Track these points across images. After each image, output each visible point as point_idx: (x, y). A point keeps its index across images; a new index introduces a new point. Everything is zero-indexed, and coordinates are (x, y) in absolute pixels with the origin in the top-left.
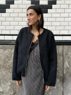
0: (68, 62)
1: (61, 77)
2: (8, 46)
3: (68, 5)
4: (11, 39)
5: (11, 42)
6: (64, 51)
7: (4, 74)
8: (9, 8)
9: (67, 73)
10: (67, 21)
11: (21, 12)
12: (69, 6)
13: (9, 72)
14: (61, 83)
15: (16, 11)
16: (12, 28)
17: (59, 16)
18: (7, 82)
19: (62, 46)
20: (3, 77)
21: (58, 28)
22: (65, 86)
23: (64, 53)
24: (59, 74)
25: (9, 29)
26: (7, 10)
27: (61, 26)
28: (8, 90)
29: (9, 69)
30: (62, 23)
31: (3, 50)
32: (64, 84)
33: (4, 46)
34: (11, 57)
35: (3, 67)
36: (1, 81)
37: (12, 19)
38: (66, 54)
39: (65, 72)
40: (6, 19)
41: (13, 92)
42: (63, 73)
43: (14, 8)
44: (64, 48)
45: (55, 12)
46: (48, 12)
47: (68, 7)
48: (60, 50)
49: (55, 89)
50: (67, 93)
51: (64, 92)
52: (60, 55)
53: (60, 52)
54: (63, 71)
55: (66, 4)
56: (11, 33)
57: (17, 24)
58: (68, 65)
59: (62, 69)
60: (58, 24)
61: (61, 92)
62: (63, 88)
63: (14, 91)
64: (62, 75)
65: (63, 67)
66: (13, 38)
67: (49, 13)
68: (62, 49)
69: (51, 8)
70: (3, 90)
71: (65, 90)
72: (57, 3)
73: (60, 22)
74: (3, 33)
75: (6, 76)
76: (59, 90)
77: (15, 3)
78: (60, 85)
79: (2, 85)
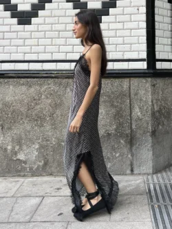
0: (140, 108)
1: (127, 136)
2: (36, 79)
3: (136, 8)
4: (40, 68)
5: (40, 72)
6: (131, 88)
7: (28, 128)
9: (139, 128)
10: (135, 35)
11: (57, 22)
12: (138, 9)
13: (36, 125)
14: (129, 146)
15: (48, 20)
16: (41, 49)
17: (122, 27)
18: (34, 144)
19: (128, 79)
20: (26, 135)
21: (120, 48)
22: (135, 153)
23: (132, 92)
24: (124, 131)
25: (37, 51)
26: (33, 19)
27: (126, 44)
28: (34, 158)
29: (37, 120)
30: (127, 40)
31: (27, 87)
32: (134, 148)
33: (29, 80)
34: (39, 100)
35: (27, 116)
36: (23, 141)
38: (136, 94)
39: (134, 127)
40: (31, 34)
42: (131, 128)
43: (45, 17)
44: (132, 82)
45: (114, 20)
46: (102, 21)
47: (136, 11)
48: (125, 87)
49: (116, 158)
50: (140, 166)
52: (125, 95)
53: (125, 89)
54: (131, 124)
55: (134, 6)
56: (40, 59)
57: (50, 43)
58: (139, 114)
59: (129, 121)
60: (120, 40)
61: (129, 163)
62: (132, 155)
63: (44, 161)
64: (128, 131)
65: (131, 117)
66: (42, 66)
67: (104, 23)
68: (128, 85)
69: (108, 15)
70: (27, 158)
71: (137, 160)
72: (117, 6)
73: (124, 37)
74: (26, 59)
75: (31, 133)
76: (124, 160)
77: (46, 8)
78: (125, 150)
79: (24, 147)
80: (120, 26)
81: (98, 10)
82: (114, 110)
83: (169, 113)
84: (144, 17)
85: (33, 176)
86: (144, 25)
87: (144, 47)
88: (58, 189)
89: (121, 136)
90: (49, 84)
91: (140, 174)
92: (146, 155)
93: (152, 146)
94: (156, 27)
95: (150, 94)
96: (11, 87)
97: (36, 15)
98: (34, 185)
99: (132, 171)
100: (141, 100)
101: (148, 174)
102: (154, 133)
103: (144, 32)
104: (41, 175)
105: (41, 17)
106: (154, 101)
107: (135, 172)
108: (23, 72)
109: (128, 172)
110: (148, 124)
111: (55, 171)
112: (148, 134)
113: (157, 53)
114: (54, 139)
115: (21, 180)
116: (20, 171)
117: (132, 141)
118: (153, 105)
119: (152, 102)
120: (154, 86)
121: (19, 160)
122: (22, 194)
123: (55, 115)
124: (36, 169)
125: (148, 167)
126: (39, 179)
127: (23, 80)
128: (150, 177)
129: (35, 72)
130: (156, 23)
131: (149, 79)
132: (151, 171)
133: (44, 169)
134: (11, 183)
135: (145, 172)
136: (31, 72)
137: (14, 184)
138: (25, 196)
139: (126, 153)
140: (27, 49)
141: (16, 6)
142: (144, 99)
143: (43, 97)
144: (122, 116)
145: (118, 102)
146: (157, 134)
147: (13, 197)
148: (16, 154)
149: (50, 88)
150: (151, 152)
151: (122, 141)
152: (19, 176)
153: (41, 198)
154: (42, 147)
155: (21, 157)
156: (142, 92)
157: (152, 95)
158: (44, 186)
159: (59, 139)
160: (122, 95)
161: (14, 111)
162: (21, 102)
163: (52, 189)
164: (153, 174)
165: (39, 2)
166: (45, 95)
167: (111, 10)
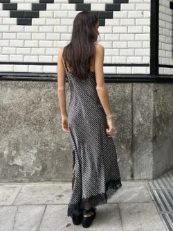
0: (142, 114)
1: (128, 142)
2: (34, 82)
4: (40, 71)
5: (40, 75)
6: (134, 93)
7: (26, 132)
9: (140, 133)
10: (139, 39)
11: (58, 23)
12: (142, 13)
13: (34, 130)
14: (130, 152)
15: (49, 21)
16: (41, 51)
17: (125, 31)
18: (32, 148)
19: (131, 84)
20: (24, 139)
21: (124, 52)
22: (135, 158)
23: (134, 96)
24: (125, 136)
25: (37, 53)
26: (33, 19)
27: (130, 48)
28: (32, 163)
29: (35, 124)
30: (131, 44)
31: (26, 90)
32: (135, 153)
33: (28, 82)
34: (38, 103)
35: (25, 120)
36: (21, 146)
38: (138, 100)
39: (135, 132)
40: (31, 35)
41: (41, 167)
42: (132, 133)
43: (46, 17)
44: (134, 87)
45: (118, 24)
46: (106, 24)
47: (141, 15)
48: (127, 92)
50: (140, 172)
51: (135, 168)
52: (127, 100)
53: (127, 94)
54: (133, 129)
55: (138, 10)
56: (40, 61)
57: (51, 45)
58: (141, 119)
59: (131, 127)
60: (124, 44)
61: (129, 168)
62: (133, 161)
63: (43, 166)
64: (129, 137)
65: (132, 122)
66: (42, 69)
67: (107, 26)
68: (130, 89)
69: (112, 18)
70: (24, 163)
71: (137, 165)
72: (121, 9)
73: (127, 41)
74: (26, 61)
75: (29, 138)
76: (124, 165)
77: (47, 8)
78: (126, 156)
79: (22, 152)
80: (123, 29)
81: (101, 13)
82: (115, 115)
83: (168, 119)
84: (148, 22)
85: (30, 181)
86: (148, 29)
87: (148, 52)
88: (60, 196)
89: (122, 141)
90: (49, 88)
91: (140, 180)
92: (147, 160)
93: (153, 152)
94: (160, 32)
95: (152, 100)
96: (9, 90)
97: (37, 16)
98: (34, 191)
99: (132, 176)
100: (143, 105)
101: (148, 180)
102: (155, 139)
103: (148, 37)
104: (39, 181)
105: (42, 17)
106: (156, 107)
107: (135, 178)
108: (22, 74)
109: (129, 177)
110: (149, 129)
111: (54, 176)
112: (150, 140)
113: (160, 58)
114: (53, 144)
115: (19, 186)
116: (16, 177)
117: (132, 146)
118: (155, 111)
119: (154, 108)
120: (156, 91)
121: (16, 165)
122: (23, 202)
123: (54, 120)
124: (34, 175)
125: (148, 172)
126: (38, 185)
127: (21, 83)
128: (150, 183)
129: (35, 75)
130: (160, 28)
131: (152, 85)
132: (151, 177)
133: (43, 175)
134: (8, 189)
135: (145, 177)
136: (31, 75)
137: (11, 190)
138: (26, 205)
139: (127, 158)
140: (27, 51)
141: (16, 5)
142: (146, 105)
143: (42, 100)
144: (123, 122)
145: (119, 107)
146: (157, 139)
147: (12, 205)
148: (13, 159)
149: (50, 91)
150: (152, 158)
151: (123, 147)
152: (16, 181)
153: (44, 207)
154: (40, 152)
155: (18, 162)
156: (144, 98)
157: (154, 101)
158: (44, 192)
159: (58, 144)
160: (124, 100)
161: (11, 115)
162: (19, 105)
163: (53, 196)
164: (153, 179)
165: (40, 2)
166: (45, 99)
167: (115, 13)
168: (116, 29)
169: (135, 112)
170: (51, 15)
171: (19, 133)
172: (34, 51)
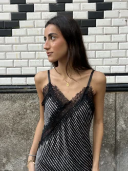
0: (125, 121)
1: (112, 146)
3: (125, 19)
4: (24, 83)
5: (24, 87)
6: (117, 101)
7: (15, 142)
8: (17, 26)
9: (123, 138)
10: (122, 48)
11: (40, 33)
12: (126, 21)
13: (22, 139)
14: (113, 155)
15: (30, 31)
16: (24, 62)
17: (109, 40)
18: (21, 156)
19: (114, 93)
20: (13, 148)
21: (107, 61)
22: (118, 161)
23: (118, 105)
24: (109, 141)
25: (20, 65)
27: (113, 57)
29: (23, 134)
30: (114, 53)
31: (11, 102)
32: (118, 156)
33: (13, 95)
34: (24, 114)
35: (13, 130)
36: (11, 154)
37: (24, 47)
38: (122, 108)
39: (118, 138)
40: (13, 47)
42: (116, 139)
43: (27, 28)
44: (118, 96)
46: (89, 33)
47: (124, 23)
48: (111, 100)
49: (101, 166)
51: (118, 169)
52: (111, 109)
53: (111, 103)
54: (116, 135)
55: (122, 18)
56: (23, 73)
57: (33, 57)
58: (124, 126)
59: (114, 133)
60: (107, 53)
61: (113, 170)
62: (116, 163)
64: (113, 142)
65: (116, 129)
66: (26, 81)
67: (90, 35)
68: (114, 98)
69: (95, 26)
70: (15, 168)
71: (119, 166)
73: (111, 50)
74: (9, 73)
75: (18, 146)
76: (108, 167)
77: (28, 18)
78: (110, 159)
79: (12, 160)
80: (107, 38)
81: (84, 21)
90: (34, 99)
100: (126, 113)
105: (22, 28)
108: (5, 87)
117: (115, 150)
127: (6, 96)
129: (19, 87)
136: (15, 87)
139: (110, 160)
140: (9, 63)
143: (28, 111)
144: (107, 129)
148: (4, 165)
149: (35, 102)
151: (106, 151)
160: (108, 109)
162: (6, 116)
165: (20, 11)
166: (30, 110)
167: (98, 20)
168: (99, 38)
169: (118, 120)
170: (31, 25)
171: (8, 143)
172: (17, 63)
